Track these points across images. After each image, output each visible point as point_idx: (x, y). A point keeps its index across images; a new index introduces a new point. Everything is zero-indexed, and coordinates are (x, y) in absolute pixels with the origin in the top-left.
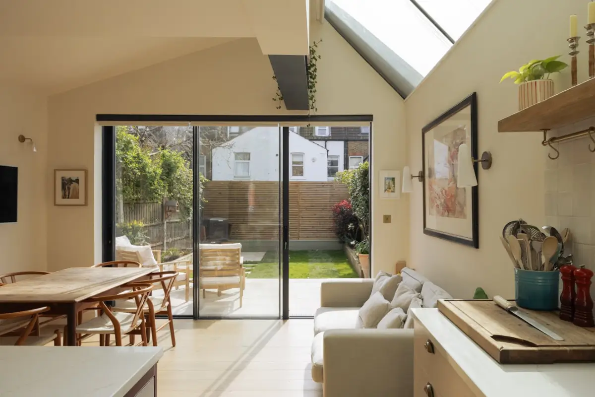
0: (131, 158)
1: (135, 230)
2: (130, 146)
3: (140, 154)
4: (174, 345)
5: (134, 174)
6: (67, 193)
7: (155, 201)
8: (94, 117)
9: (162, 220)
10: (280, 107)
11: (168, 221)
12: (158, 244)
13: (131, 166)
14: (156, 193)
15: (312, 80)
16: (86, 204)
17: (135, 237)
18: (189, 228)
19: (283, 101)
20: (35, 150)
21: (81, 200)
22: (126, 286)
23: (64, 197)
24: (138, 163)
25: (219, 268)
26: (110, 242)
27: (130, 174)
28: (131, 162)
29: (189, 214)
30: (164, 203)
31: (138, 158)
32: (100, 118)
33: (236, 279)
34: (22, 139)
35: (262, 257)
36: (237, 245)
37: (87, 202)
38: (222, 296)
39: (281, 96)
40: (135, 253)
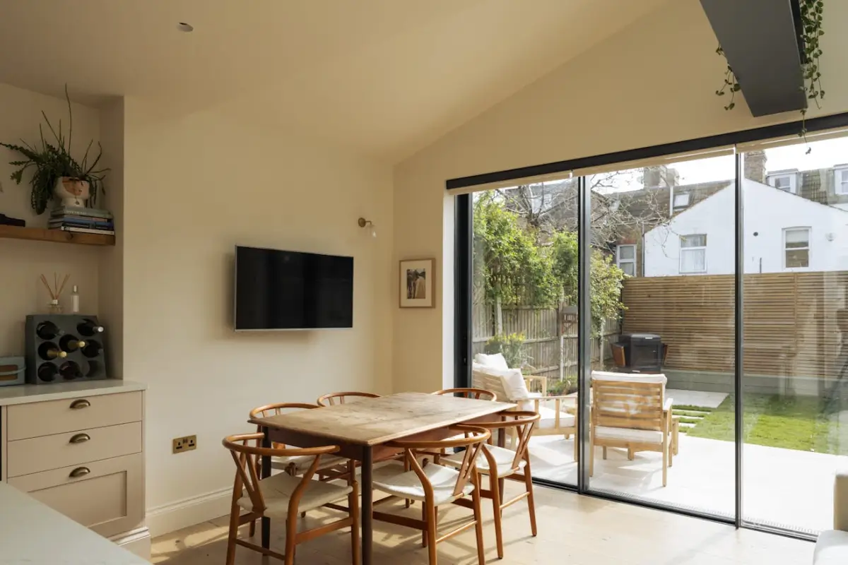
0: (507, 244)
1: (514, 346)
2: (507, 228)
3: (522, 240)
4: (534, 535)
5: (513, 268)
6: (413, 291)
7: (546, 307)
8: (444, 185)
9: (558, 335)
10: (732, 105)
11: (566, 336)
12: (551, 368)
13: (507, 255)
14: (546, 295)
15: (811, 35)
16: (433, 306)
17: (514, 356)
18: (599, 348)
19: (740, 91)
20: (374, 234)
21: (427, 301)
22: (456, 427)
23: (410, 297)
24: (519, 251)
25: (633, 412)
26: (465, 359)
27: (507, 266)
28: (507, 251)
29: (599, 326)
30: (561, 309)
31: (517, 244)
32: (451, 184)
33: (657, 436)
34: (362, 223)
35: (720, 402)
36: (661, 378)
37: (435, 304)
38: (635, 460)
39: (736, 82)
40: (498, 379)
